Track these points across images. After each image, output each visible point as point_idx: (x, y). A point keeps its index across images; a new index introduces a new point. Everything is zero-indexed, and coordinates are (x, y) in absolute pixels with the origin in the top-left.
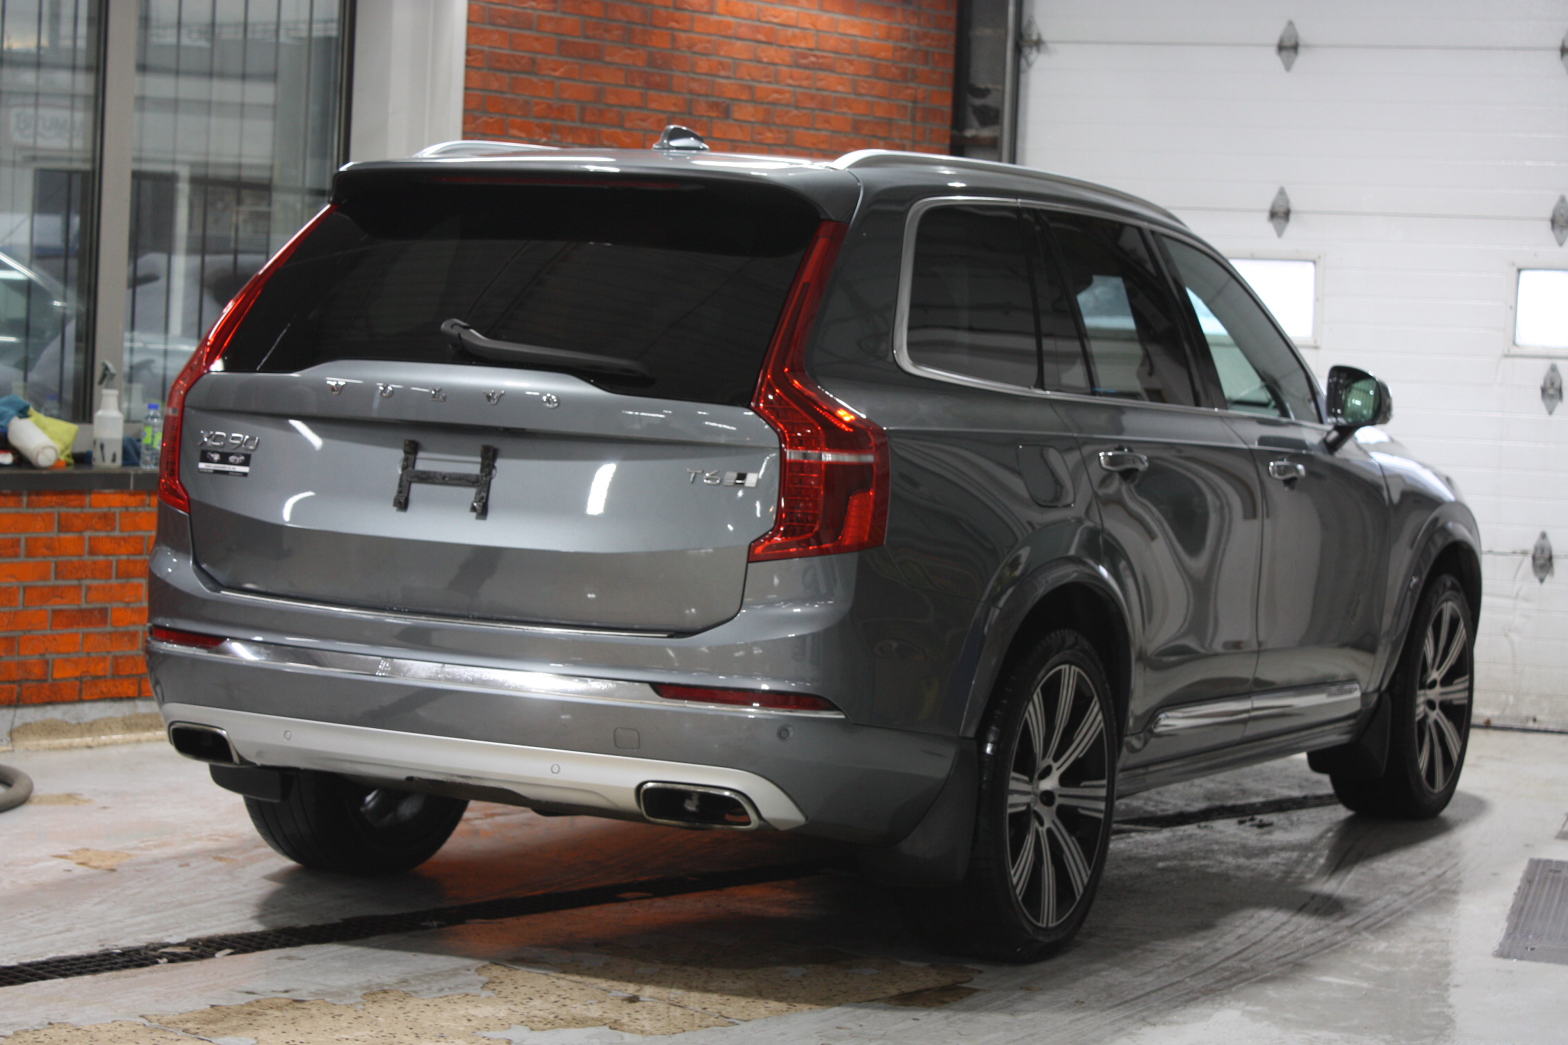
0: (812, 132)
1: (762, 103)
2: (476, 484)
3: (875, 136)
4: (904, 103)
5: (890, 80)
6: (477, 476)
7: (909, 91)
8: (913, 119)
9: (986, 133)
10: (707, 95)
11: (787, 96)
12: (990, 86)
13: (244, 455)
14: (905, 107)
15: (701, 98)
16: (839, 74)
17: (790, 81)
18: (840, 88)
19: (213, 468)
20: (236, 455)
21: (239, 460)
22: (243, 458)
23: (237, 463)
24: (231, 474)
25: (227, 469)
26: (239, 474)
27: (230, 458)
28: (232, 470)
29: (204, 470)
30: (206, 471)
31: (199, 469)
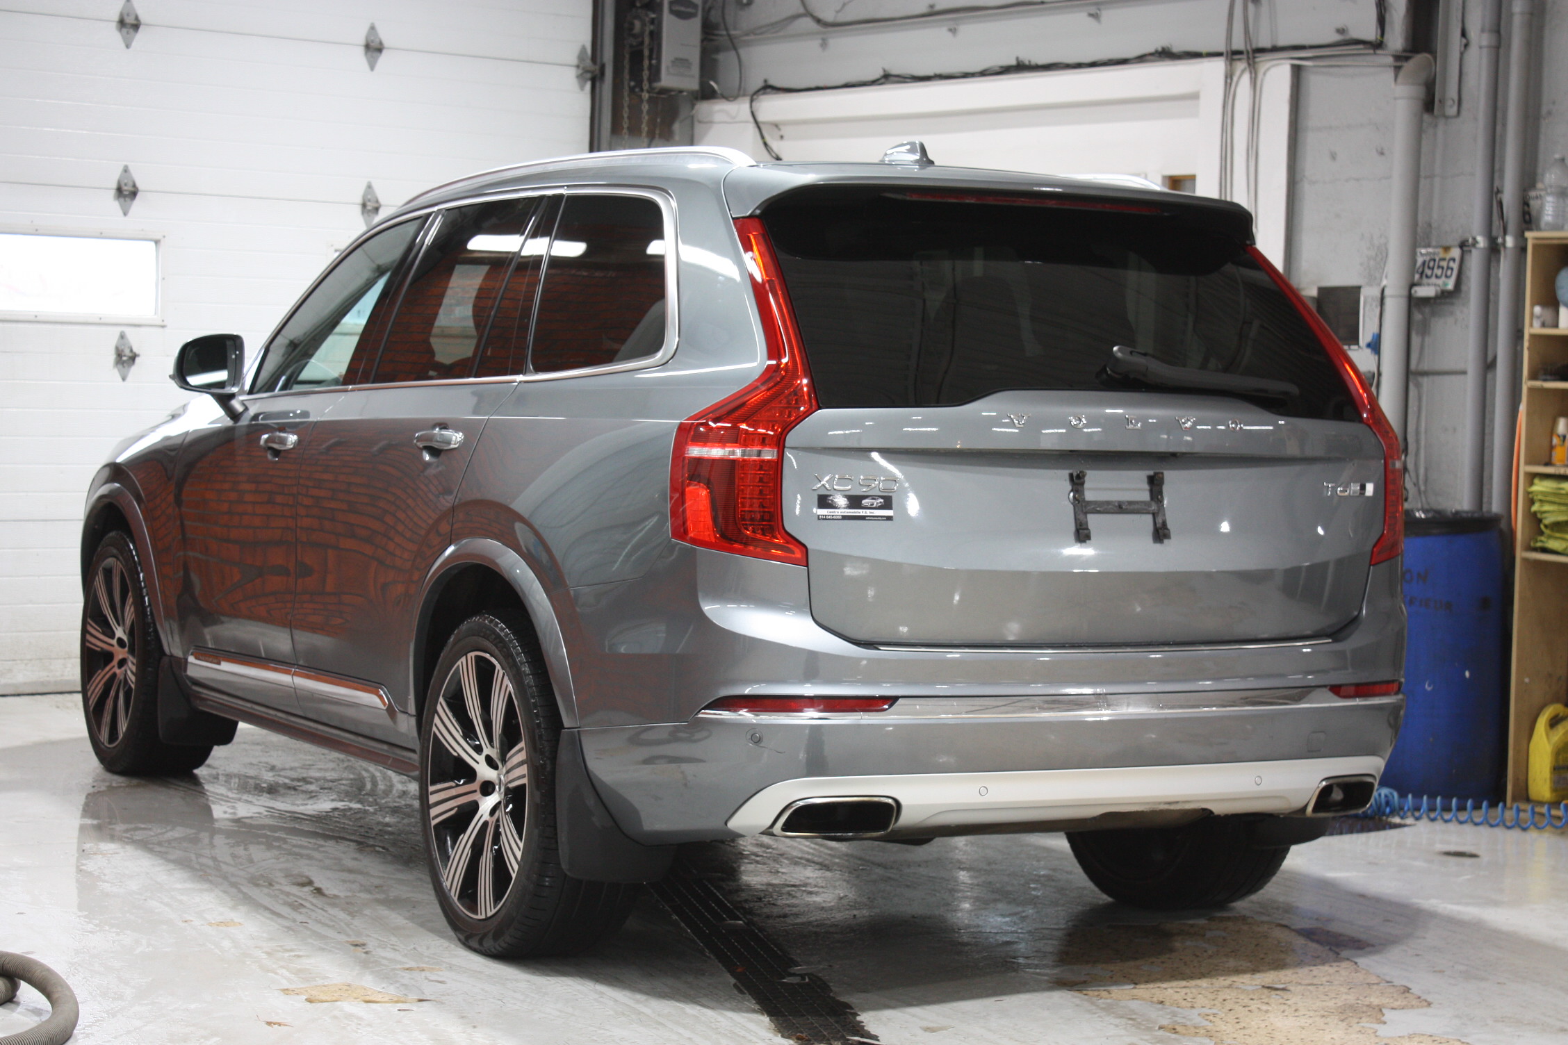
13: (882, 497)
19: (840, 514)
20: (871, 498)
21: (877, 503)
22: (882, 501)
23: (874, 506)
24: (868, 518)
25: (861, 514)
26: (880, 518)
27: (863, 502)
28: (869, 514)
29: (827, 517)
30: (832, 518)
31: (819, 516)
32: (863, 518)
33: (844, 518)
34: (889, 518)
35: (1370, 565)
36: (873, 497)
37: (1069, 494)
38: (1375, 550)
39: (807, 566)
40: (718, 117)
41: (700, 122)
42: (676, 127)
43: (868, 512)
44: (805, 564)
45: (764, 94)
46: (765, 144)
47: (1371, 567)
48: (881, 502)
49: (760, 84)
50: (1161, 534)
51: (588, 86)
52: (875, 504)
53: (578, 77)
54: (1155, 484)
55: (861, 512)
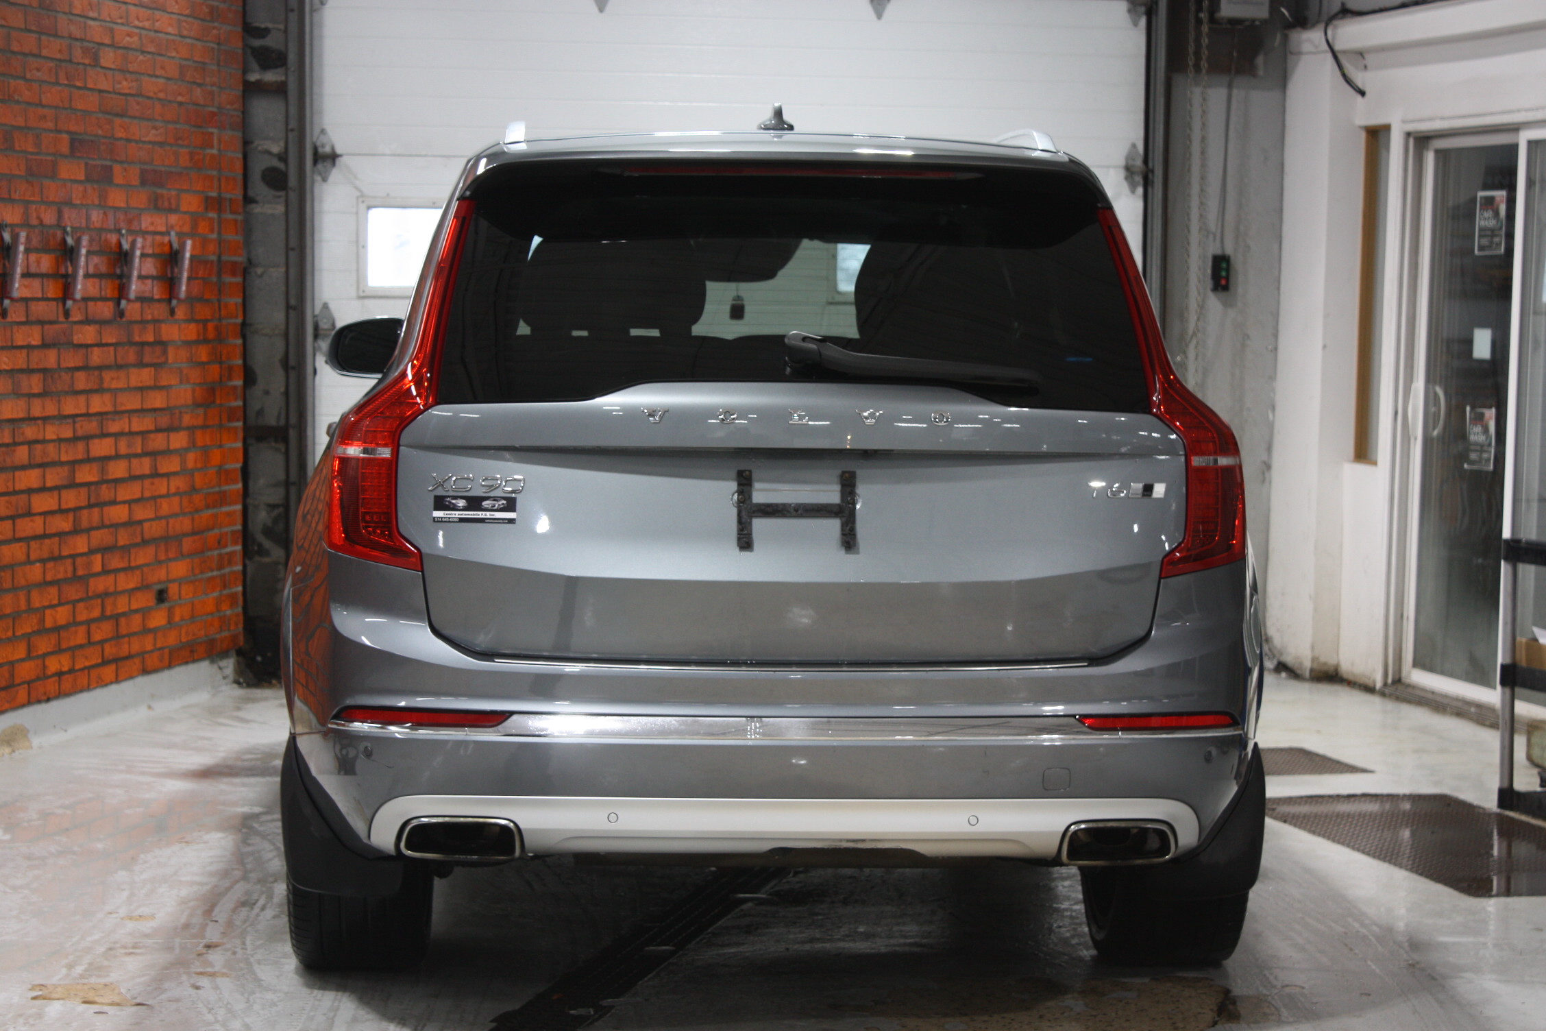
0: (153, 79)
1: (120, 48)
2: (840, 515)
3: (194, 83)
4: (212, 45)
5: (203, 20)
6: (838, 505)
7: (215, 32)
8: (219, 65)
9: (271, 76)
10: (82, 40)
11: (136, 39)
12: (270, 25)
13: (504, 498)
14: (213, 48)
15: (78, 44)
16: (168, 13)
17: (137, 23)
18: (170, 30)
19: (457, 516)
20: (492, 499)
21: (499, 505)
22: (505, 502)
23: (496, 508)
24: (488, 521)
25: (480, 516)
26: (501, 521)
27: (484, 503)
28: (489, 517)
29: (443, 519)
30: (448, 520)
31: (434, 518)
32: (482, 521)
33: (462, 520)
34: (511, 521)
35: (1160, 578)
36: (495, 499)
37: (733, 495)
38: (1165, 560)
39: (422, 571)
40: (1306, 47)
41: (1291, 53)
42: (1260, 60)
43: (488, 515)
44: (420, 569)
45: (1342, 18)
46: (1344, 76)
47: (1162, 580)
48: (503, 504)
49: (1336, 7)
50: (849, 541)
51: (1143, 22)
52: (497, 506)
53: (1129, 11)
54: (848, 485)
55: (481, 515)
